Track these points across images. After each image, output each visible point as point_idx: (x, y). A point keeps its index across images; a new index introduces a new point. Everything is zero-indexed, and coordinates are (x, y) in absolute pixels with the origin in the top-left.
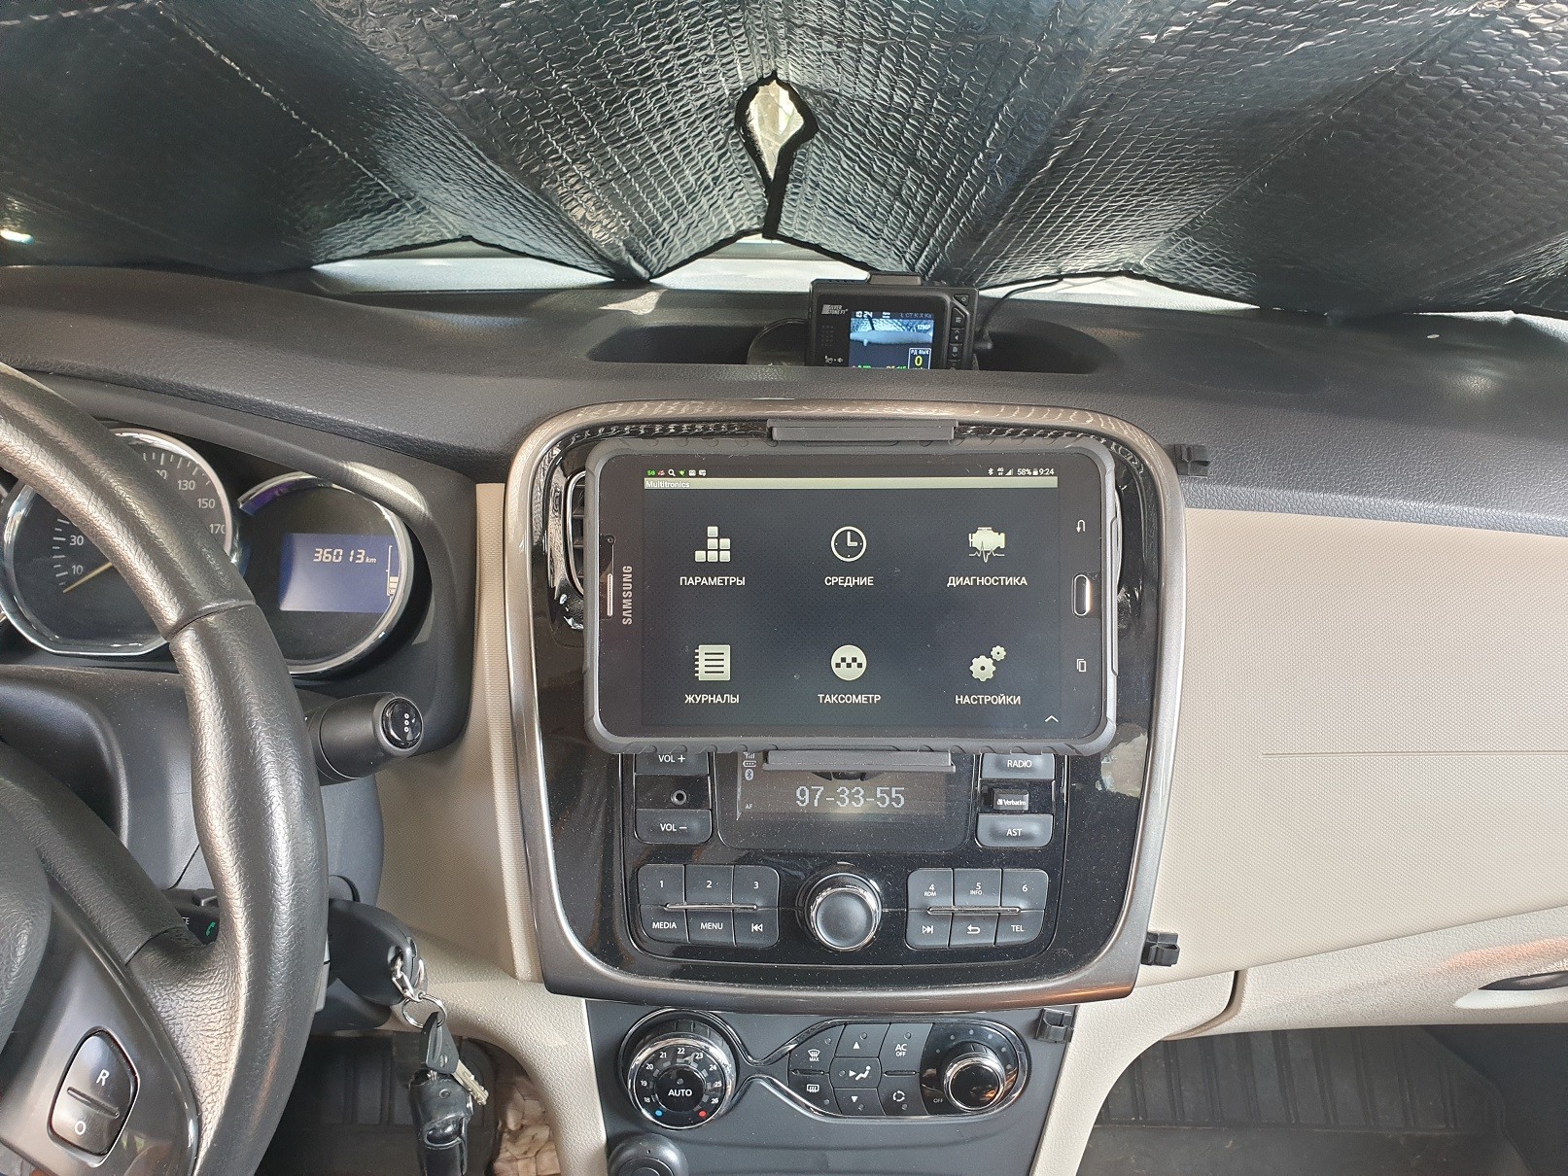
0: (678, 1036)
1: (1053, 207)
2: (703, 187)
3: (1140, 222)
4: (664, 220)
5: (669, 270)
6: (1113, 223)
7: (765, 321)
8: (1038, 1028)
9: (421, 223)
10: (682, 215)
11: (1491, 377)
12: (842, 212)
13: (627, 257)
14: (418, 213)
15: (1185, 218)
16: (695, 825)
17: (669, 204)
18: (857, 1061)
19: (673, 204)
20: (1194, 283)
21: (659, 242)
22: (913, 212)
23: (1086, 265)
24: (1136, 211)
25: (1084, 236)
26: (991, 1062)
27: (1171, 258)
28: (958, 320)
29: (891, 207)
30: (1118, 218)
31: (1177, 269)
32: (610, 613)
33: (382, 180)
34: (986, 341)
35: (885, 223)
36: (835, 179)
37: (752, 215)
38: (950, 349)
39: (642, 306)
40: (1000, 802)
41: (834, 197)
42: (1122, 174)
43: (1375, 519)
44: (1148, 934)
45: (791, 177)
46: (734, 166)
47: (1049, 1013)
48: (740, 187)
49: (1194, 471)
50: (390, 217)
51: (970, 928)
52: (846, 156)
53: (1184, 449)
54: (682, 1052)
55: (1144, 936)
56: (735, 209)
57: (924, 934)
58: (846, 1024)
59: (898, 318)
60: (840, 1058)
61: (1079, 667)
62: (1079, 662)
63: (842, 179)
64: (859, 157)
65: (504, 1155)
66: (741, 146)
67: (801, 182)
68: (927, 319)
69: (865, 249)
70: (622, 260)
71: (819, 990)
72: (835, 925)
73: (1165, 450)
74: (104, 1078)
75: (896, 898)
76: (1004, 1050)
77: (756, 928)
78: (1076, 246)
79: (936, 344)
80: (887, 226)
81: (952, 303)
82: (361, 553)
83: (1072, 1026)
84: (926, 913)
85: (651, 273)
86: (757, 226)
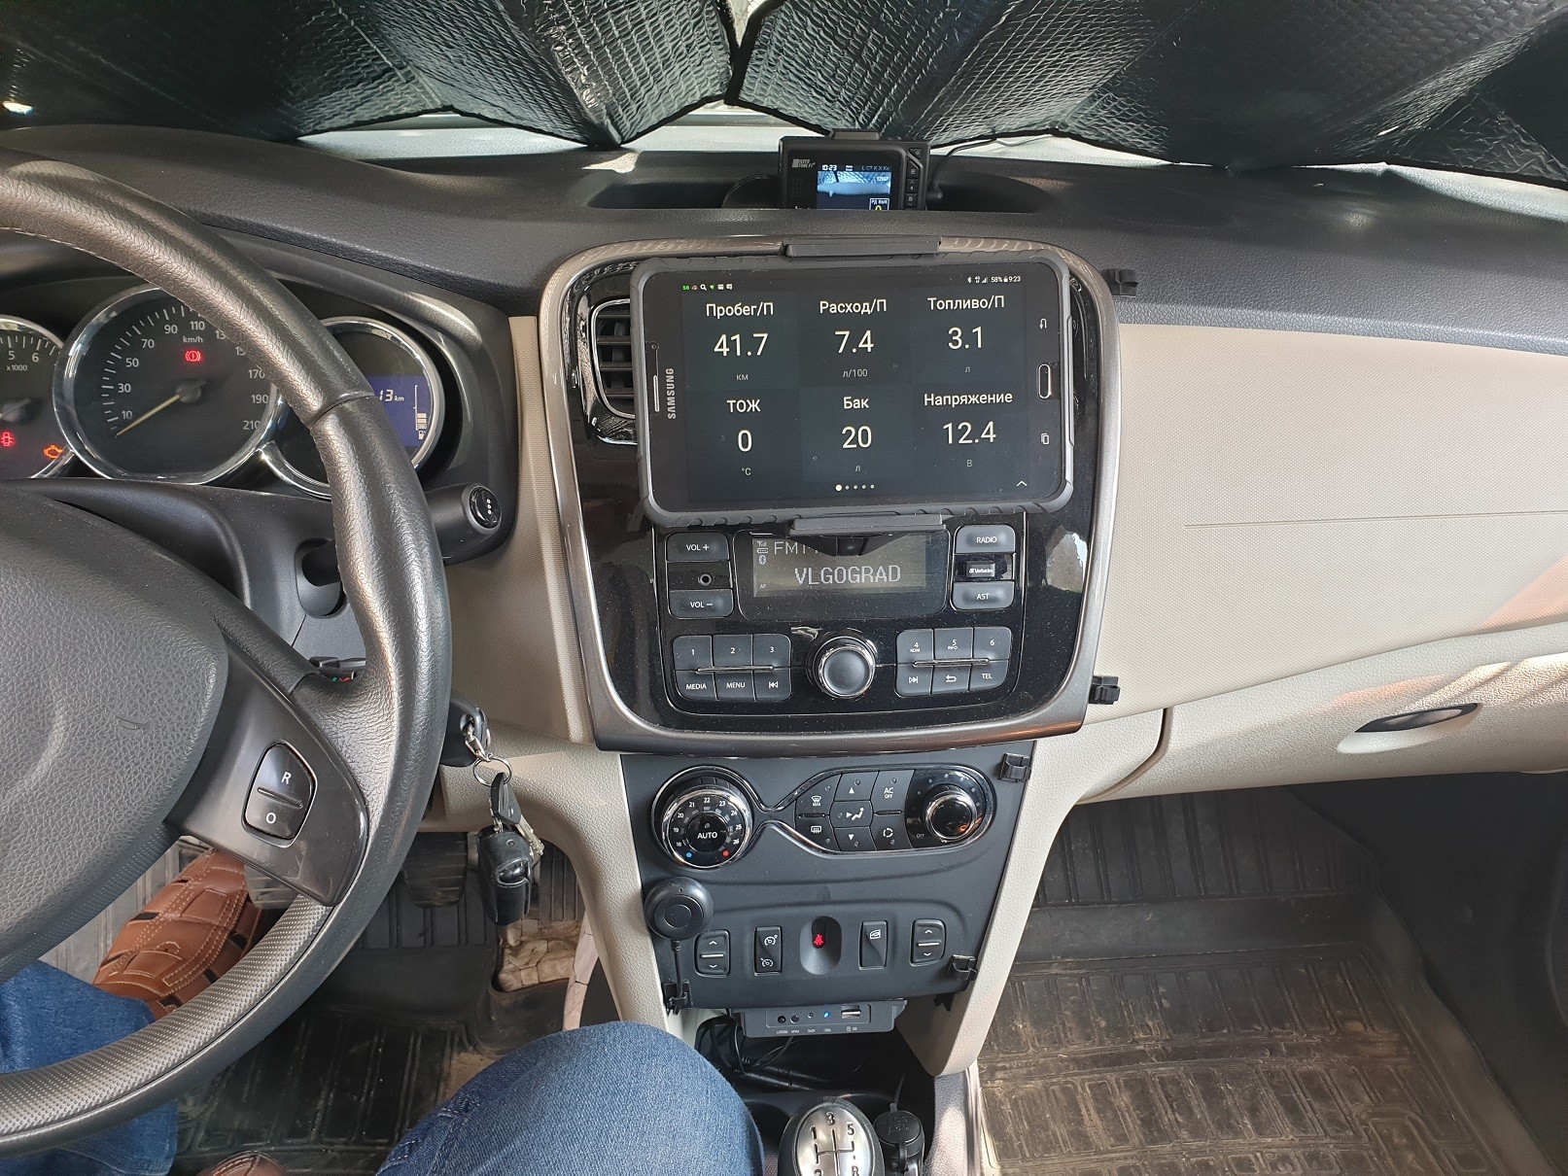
0: (704, 788)
1: (999, 62)
2: (677, 54)
3: (1070, 78)
4: (641, 85)
5: (639, 135)
6: (1047, 79)
7: (736, 178)
8: (1002, 770)
9: (408, 93)
10: (657, 81)
11: (1368, 215)
12: (802, 76)
13: (608, 121)
14: (407, 82)
15: (1107, 74)
16: (720, 603)
17: (648, 69)
18: (853, 804)
19: (651, 69)
20: (1111, 139)
21: (634, 107)
22: (871, 73)
23: (1018, 123)
24: (1068, 66)
25: (1021, 92)
26: (965, 799)
27: (1093, 115)
28: (913, 172)
29: (851, 69)
30: (1051, 74)
31: (1098, 125)
32: (657, 409)
33: (379, 48)
34: (937, 192)
35: (842, 85)
36: (800, 45)
37: (716, 81)
38: (906, 198)
39: (623, 165)
40: (972, 571)
41: (796, 62)
42: (1061, 29)
43: (1274, 329)
44: (1094, 677)
45: (757, 43)
46: (705, 34)
47: (1010, 757)
48: (708, 54)
49: (1125, 292)
50: (381, 87)
51: (948, 677)
52: (812, 21)
53: (1117, 273)
54: (707, 801)
55: (1091, 678)
56: (702, 76)
57: (911, 684)
58: (842, 774)
59: (860, 171)
60: (837, 802)
61: (1043, 440)
62: (1044, 436)
63: (806, 44)
64: (825, 23)
65: (507, 967)
66: (714, 14)
67: (766, 48)
68: (885, 171)
69: (821, 112)
70: (603, 123)
71: (826, 734)
72: (838, 678)
73: (1102, 275)
74: (287, 778)
75: (888, 655)
76: (973, 790)
77: (773, 685)
78: (1013, 103)
79: (894, 195)
80: (845, 88)
81: (907, 157)
82: (389, 393)
83: (1030, 765)
84: (912, 667)
85: (623, 138)
86: (719, 93)
